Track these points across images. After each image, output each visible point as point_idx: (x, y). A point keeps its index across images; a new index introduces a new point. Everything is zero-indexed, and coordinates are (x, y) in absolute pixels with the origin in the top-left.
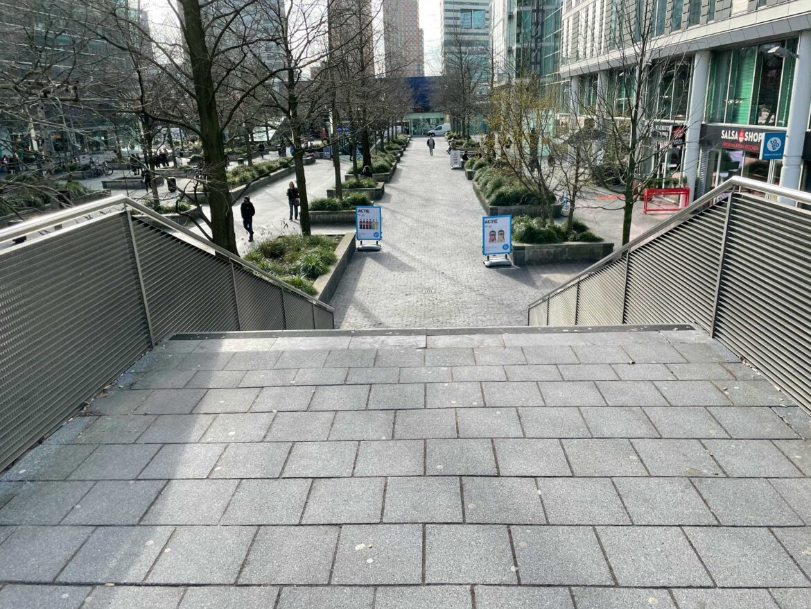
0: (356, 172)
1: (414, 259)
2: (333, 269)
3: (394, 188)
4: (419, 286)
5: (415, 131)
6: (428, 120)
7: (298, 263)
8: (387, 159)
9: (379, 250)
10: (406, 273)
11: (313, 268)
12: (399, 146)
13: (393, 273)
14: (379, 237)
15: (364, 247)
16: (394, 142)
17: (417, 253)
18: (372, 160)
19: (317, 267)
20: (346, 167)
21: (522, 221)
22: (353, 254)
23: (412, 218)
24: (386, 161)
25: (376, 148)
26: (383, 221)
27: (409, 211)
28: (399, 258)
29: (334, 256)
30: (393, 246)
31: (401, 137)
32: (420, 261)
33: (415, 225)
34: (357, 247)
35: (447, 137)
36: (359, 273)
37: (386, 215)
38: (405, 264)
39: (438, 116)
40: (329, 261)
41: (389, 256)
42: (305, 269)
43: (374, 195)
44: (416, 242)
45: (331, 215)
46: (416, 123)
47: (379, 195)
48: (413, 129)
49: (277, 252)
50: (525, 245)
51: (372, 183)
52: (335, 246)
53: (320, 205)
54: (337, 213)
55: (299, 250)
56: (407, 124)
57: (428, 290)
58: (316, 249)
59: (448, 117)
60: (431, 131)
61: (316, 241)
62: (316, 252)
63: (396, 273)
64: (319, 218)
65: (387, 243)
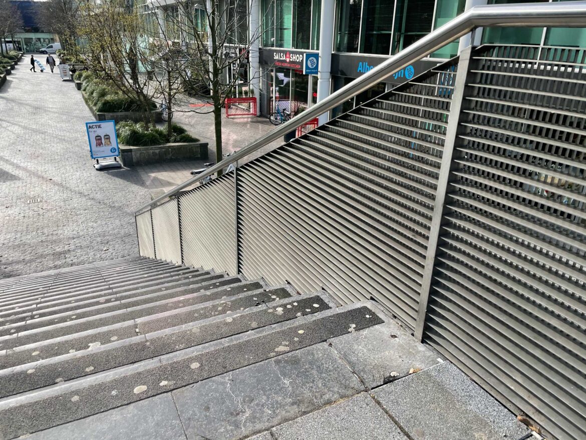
1: (18, 167)
4: (24, 196)
6: (39, 39)
12: (10, 61)
17: (23, 161)
21: (127, 125)
32: (25, 169)
33: (22, 132)
35: (58, 54)
38: (8, 174)
39: (48, 36)
44: (21, 149)
46: (28, 41)
50: (132, 147)
57: (34, 199)
59: (57, 38)
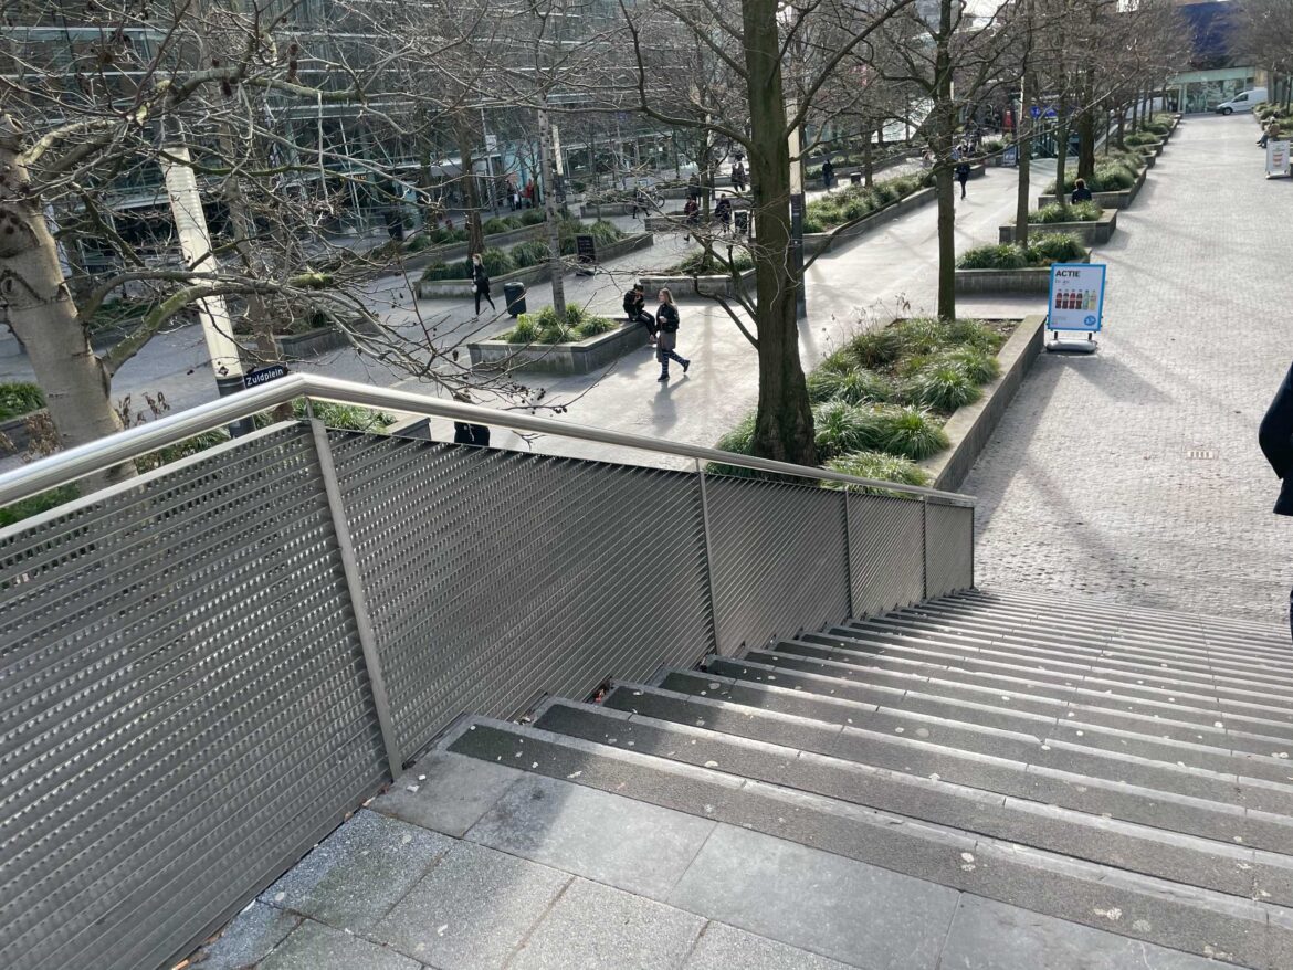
0: (1061, 189)
1: (1169, 375)
2: (988, 393)
3: (1136, 220)
4: (1179, 439)
5: (1191, 105)
6: (1221, 83)
7: (921, 379)
8: (1128, 162)
9: (1092, 352)
10: (1149, 407)
11: (950, 390)
12: (1155, 137)
13: (1119, 404)
14: (1095, 326)
15: (1060, 344)
16: (1145, 129)
17: (1179, 362)
18: (1096, 167)
19: (958, 390)
20: (1043, 180)
22: (1038, 359)
23: (1172, 283)
24: (1127, 167)
25: (1107, 143)
26: (1108, 289)
27: (1167, 268)
28: (1136, 371)
29: (994, 366)
30: (1123, 343)
31: (1161, 119)
32: (1183, 381)
33: (1179, 298)
34: (1046, 344)
35: (1259, 114)
36: (1044, 400)
37: (1115, 276)
38: (1149, 387)
39: (1242, 74)
40: (982, 377)
41: (1112, 366)
42: (931, 397)
43: (1093, 236)
44: (1176, 336)
45: (1002, 278)
46: (1194, 90)
47: (1104, 235)
48: (1185, 101)
49: (884, 356)
51: (1092, 212)
52: (999, 343)
53: (981, 259)
54: (1013, 273)
55: (926, 351)
56: (1174, 94)
57: (1200, 451)
58: (961, 351)
59: (1262, 76)
60: (1224, 105)
61: (963, 335)
62: (957, 358)
63: (1126, 406)
64: (977, 282)
65: (1111, 337)
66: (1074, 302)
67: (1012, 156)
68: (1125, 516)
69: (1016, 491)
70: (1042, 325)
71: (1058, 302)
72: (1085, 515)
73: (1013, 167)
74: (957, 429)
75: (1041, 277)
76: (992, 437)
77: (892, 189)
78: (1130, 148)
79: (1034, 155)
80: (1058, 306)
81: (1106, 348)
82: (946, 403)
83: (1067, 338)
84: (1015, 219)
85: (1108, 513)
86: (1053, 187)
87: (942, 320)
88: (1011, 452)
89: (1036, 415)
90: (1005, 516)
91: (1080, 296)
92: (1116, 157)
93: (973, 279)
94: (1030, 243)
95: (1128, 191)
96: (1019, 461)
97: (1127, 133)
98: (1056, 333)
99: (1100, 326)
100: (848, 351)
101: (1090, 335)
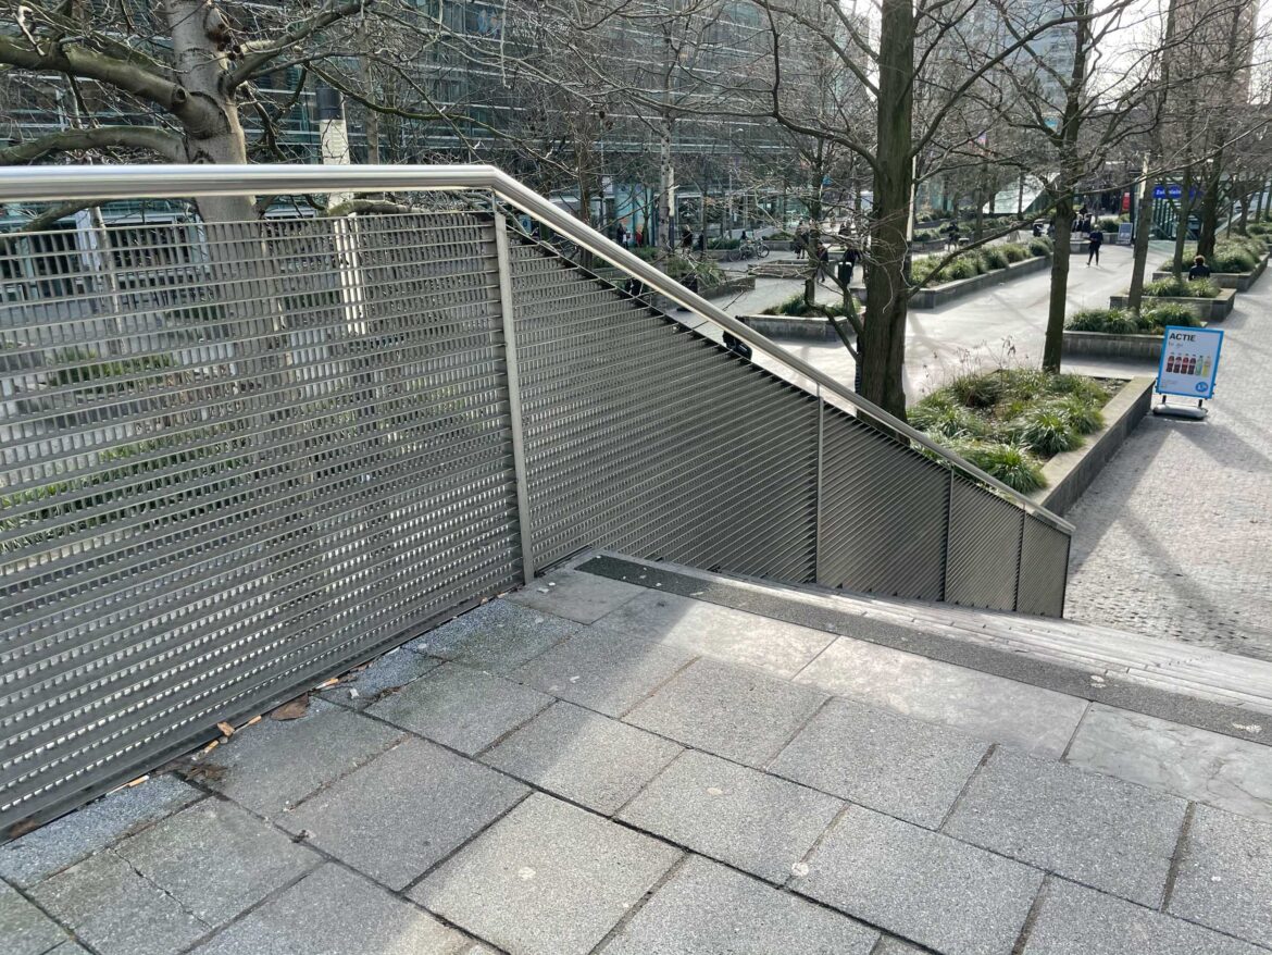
0: (1179, 266)
2: (1090, 443)
3: (1255, 303)
7: (1021, 422)
8: (1250, 247)
9: (1201, 419)
11: (1050, 435)
13: (1227, 469)
14: (1207, 393)
15: (1168, 408)
16: (1269, 220)
18: (1216, 248)
19: (1059, 436)
20: (1159, 258)
22: (1141, 419)
24: (1249, 251)
25: (1229, 229)
26: (1222, 362)
28: (1246, 440)
29: (1098, 418)
30: (1235, 414)
34: (1153, 407)
36: (1148, 459)
37: (1229, 352)
40: (1086, 427)
41: (1222, 434)
42: (1031, 437)
43: (1209, 314)
45: (1110, 342)
47: (1220, 313)
49: (984, 398)
51: (1210, 290)
52: (1104, 399)
53: (1091, 322)
54: (1123, 339)
55: (1028, 397)
58: (1065, 400)
61: (1067, 386)
62: (1062, 406)
63: (1234, 472)
64: (1084, 345)
65: (1222, 407)
66: (1187, 367)
67: (1128, 235)
68: (1227, 573)
69: (1113, 540)
70: (1151, 387)
71: (1170, 366)
72: (1185, 567)
73: (1128, 245)
74: (1056, 471)
75: (1152, 345)
76: (1090, 487)
77: (1001, 254)
78: (1252, 235)
79: (1151, 236)
80: (1169, 370)
81: (1215, 416)
82: (1046, 448)
83: (1175, 403)
84: (1129, 290)
85: (1208, 568)
86: (1171, 264)
87: (1046, 371)
88: (1109, 503)
89: (1138, 471)
90: (1099, 560)
91: (1194, 361)
92: (1239, 241)
93: (1080, 342)
94: (1143, 311)
95: (1248, 274)
96: (1118, 513)
97: (1250, 222)
98: (1164, 398)
99: (1212, 393)
100: (947, 391)
101: (1201, 402)
